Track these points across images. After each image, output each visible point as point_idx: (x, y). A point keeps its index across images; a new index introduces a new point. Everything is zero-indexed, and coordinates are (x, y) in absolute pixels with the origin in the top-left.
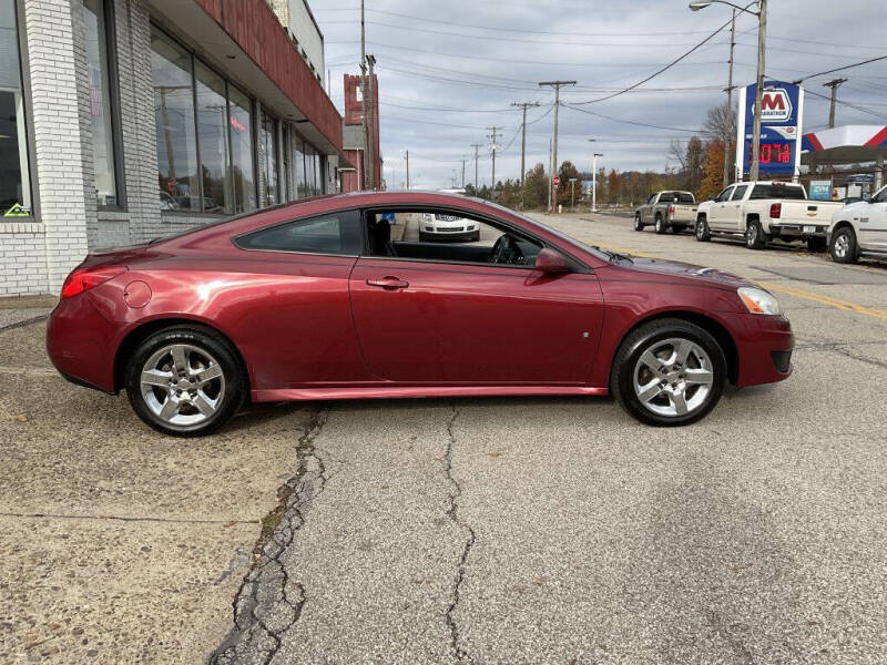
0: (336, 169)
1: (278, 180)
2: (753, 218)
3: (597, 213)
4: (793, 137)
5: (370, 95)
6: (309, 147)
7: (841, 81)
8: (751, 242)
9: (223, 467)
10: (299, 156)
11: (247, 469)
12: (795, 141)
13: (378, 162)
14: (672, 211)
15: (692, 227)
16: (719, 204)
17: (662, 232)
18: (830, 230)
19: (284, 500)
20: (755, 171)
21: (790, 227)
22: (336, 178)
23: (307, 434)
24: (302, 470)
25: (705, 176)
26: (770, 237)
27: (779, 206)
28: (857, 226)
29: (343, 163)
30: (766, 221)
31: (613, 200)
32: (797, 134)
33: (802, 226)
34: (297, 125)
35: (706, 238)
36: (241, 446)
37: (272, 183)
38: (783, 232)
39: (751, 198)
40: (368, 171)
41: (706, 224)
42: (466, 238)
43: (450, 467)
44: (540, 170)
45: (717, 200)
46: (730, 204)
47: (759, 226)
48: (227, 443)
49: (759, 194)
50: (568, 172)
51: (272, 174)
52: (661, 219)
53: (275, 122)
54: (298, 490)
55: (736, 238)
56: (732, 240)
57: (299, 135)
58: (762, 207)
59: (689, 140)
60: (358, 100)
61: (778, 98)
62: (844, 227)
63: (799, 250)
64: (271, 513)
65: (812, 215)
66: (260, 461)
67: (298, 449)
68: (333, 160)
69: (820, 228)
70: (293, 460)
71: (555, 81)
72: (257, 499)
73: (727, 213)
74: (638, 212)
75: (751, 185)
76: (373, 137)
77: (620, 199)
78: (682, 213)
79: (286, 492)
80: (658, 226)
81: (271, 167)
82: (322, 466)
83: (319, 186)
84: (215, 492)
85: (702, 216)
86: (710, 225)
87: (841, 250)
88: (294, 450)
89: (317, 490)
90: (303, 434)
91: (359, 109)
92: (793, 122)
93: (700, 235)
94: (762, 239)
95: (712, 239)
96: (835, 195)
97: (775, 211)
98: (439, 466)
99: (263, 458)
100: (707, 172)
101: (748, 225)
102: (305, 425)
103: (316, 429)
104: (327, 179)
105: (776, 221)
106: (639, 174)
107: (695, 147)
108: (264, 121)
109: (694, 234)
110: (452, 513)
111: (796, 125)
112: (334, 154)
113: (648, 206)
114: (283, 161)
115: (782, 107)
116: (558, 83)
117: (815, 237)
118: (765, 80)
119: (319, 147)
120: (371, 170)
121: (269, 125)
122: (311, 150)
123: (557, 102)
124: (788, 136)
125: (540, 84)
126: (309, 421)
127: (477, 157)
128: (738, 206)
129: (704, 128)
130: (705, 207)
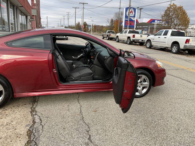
0: (30, 19)
1: (15, 22)
2: (129, 38)
3: (92, 34)
4: (134, 20)
5: (38, 2)
6: (23, 13)
7: (142, 9)
8: (128, 43)
9: (5, 123)
10: (20, 16)
11: (14, 123)
12: (135, 21)
13: (40, 19)
14: (111, 35)
15: (115, 39)
16: (121, 34)
17: (108, 40)
18: (146, 41)
19: (30, 137)
20: (128, 27)
21: (137, 40)
22: (30, 22)
23: (33, 105)
24: (34, 122)
25: (114, 27)
26: (132, 42)
27: (135, 35)
28: (152, 40)
29: (31, 18)
30: (132, 39)
31: (95, 31)
32: (135, 19)
33: (139, 40)
34: (20, 8)
35: (118, 42)
36: (11, 112)
37: (13, 22)
38: (135, 41)
39: (128, 33)
40: (37, 21)
41: (118, 38)
42: (65, 39)
43: (83, 118)
44: (79, 23)
45: (121, 33)
46: (124, 34)
47: (130, 39)
48: (6, 111)
49: (130, 32)
50: (85, 24)
51: (13, 20)
52: (108, 37)
53: (14, 6)
54: (34, 132)
55: (125, 42)
56: (124, 42)
57: (20, 10)
58: (131, 35)
59: (111, 19)
60: (35, 3)
61: (132, 11)
62: (149, 40)
63: (137, 45)
64: (26, 144)
65: (141, 37)
66: (19, 119)
67: (31, 112)
68: (29, 17)
69: (142, 40)
70: (30, 118)
71: (83, 3)
72: (20, 138)
73: (123, 36)
74: (103, 35)
75: (128, 30)
76: (39, 12)
77: (97, 31)
78: (113, 35)
79: (30, 133)
80: (107, 38)
81: (13, 18)
82: (41, 120)
83: (25, 24)
84: (3, 136)
85: (117, 36)
86: (119, 39)
87: (148, 45)
88: (30, 113)
89: (41, 131)
90: (32, 106)
91: (35, 5)
92: (134, 17)
93: (117, 41)
94: (131, 42)
95: (119, 42)
96: (142, 33)
97: (134, 36)
98: (79, 117)
99: (19, 117)
100: (115, 26)
101: (128, 39)
102: (32, 102)
103: (36, 103)
104: (28, 22)
105: (134, 39)
106: (100, 26)
107: (112, 21)
108: (10, 6)
109: (116, 40)
110: (89, 139)
111: (135, 17)
112: (29, 16)
113: (105, 34)
114: (16, 17)
115: (132, 13)
116: (84, 3)
117: (141, 42)
118: (131, 7)
119: (25, 14)
120: (38, 20)
121: (12, 7)
122: (23, 14)
123: (83, 8)
124: (133, 20)
125: (80, 3)
126: (33, 100)
127: (64, 19)
128: (126, 35)
129: (114, 16)
130: (118, 34)
